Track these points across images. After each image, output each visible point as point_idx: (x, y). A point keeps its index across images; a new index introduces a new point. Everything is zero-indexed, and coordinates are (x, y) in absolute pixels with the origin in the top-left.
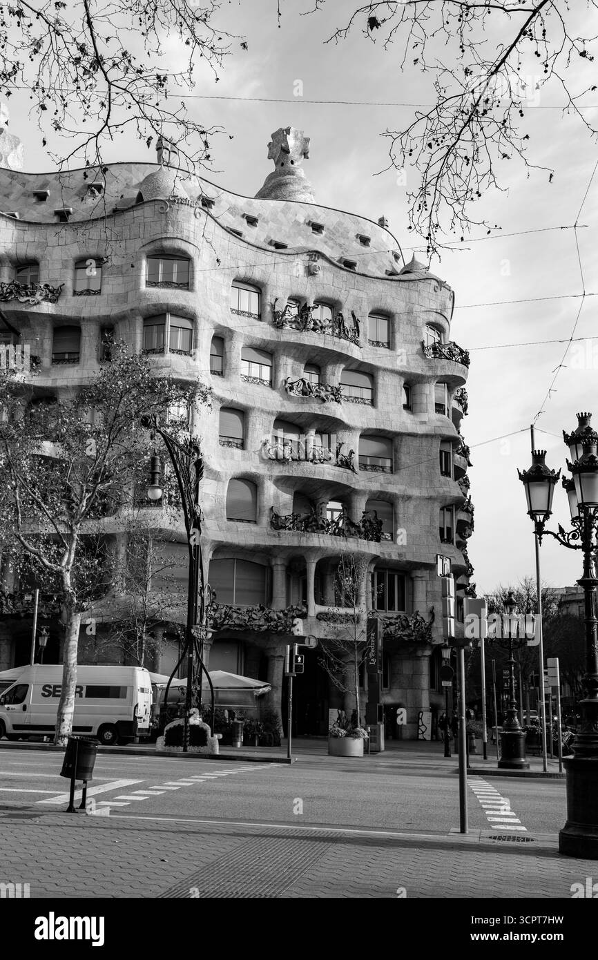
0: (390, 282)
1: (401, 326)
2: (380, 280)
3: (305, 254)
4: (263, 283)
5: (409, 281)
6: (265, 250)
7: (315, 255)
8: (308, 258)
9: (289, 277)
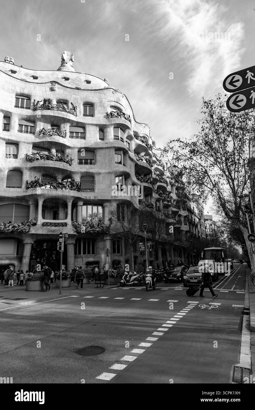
0: (91, 91)
1: (97, 107)
2: (86, 91)
3: (50, 83)
4: (30, 95)
5: (100, 90)
6: (30, 82)
7: (54, 83)
8: (51, 84)
9: (42, 92)
